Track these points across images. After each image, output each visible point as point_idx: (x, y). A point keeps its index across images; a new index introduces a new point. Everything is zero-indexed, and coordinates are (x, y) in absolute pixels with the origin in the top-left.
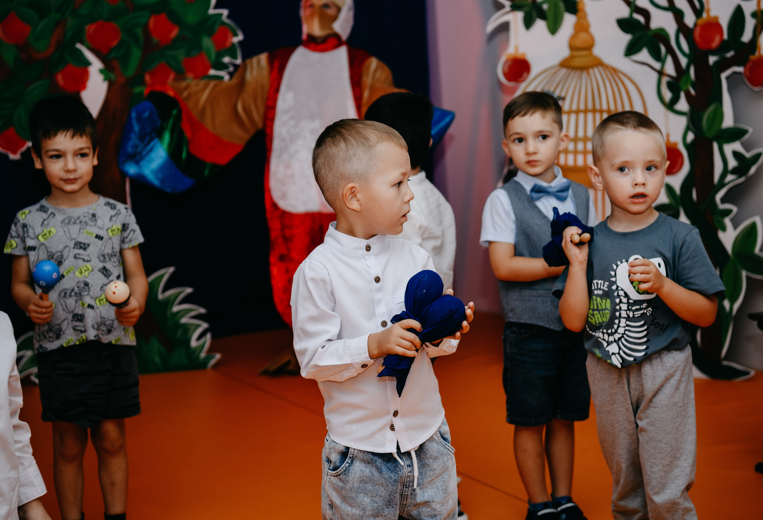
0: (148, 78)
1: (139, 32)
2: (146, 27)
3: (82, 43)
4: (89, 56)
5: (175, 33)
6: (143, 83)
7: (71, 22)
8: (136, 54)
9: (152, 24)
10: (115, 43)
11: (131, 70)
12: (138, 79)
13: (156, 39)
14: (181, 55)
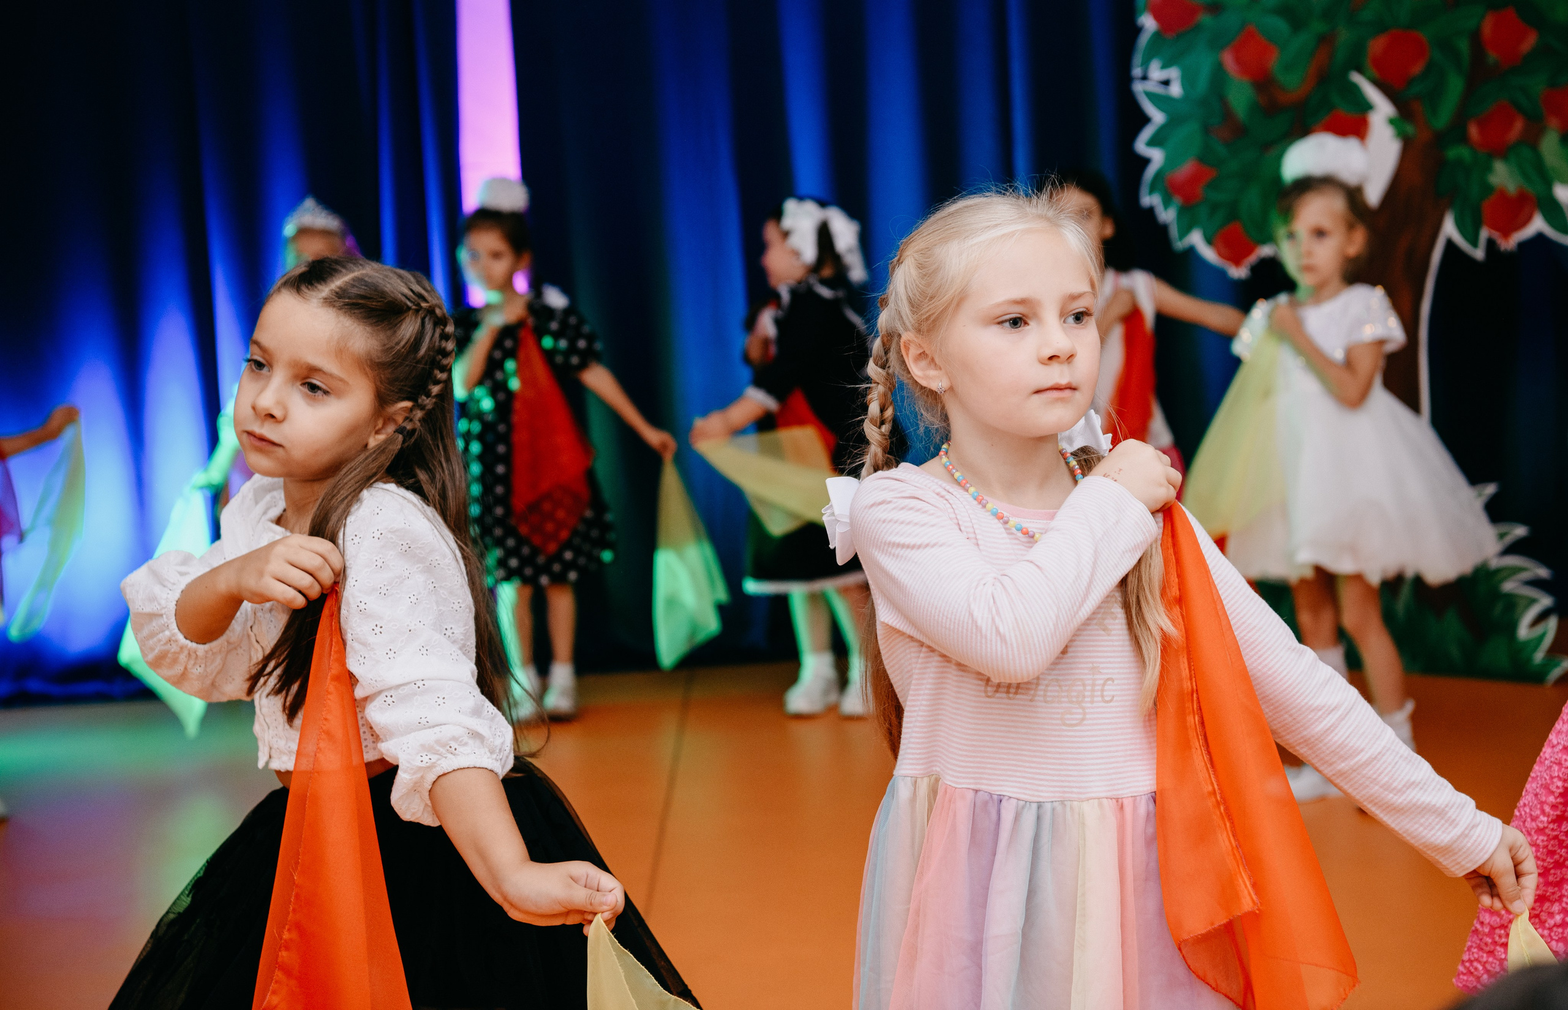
0: (1473, 131)
1: (1463, 46)
2: (1476, 37)
3: (1360, 70)
4: (1372, 93)
5: (1530, 42)
6: (1464, 139)
7: (1345, 36)
8: (1455, 86)
9: (1487, 29)
10: (1417, 69)
11: (1443, 119)
12: (1457, 132)
13: (1492, 57)
14: (1538, 84)
